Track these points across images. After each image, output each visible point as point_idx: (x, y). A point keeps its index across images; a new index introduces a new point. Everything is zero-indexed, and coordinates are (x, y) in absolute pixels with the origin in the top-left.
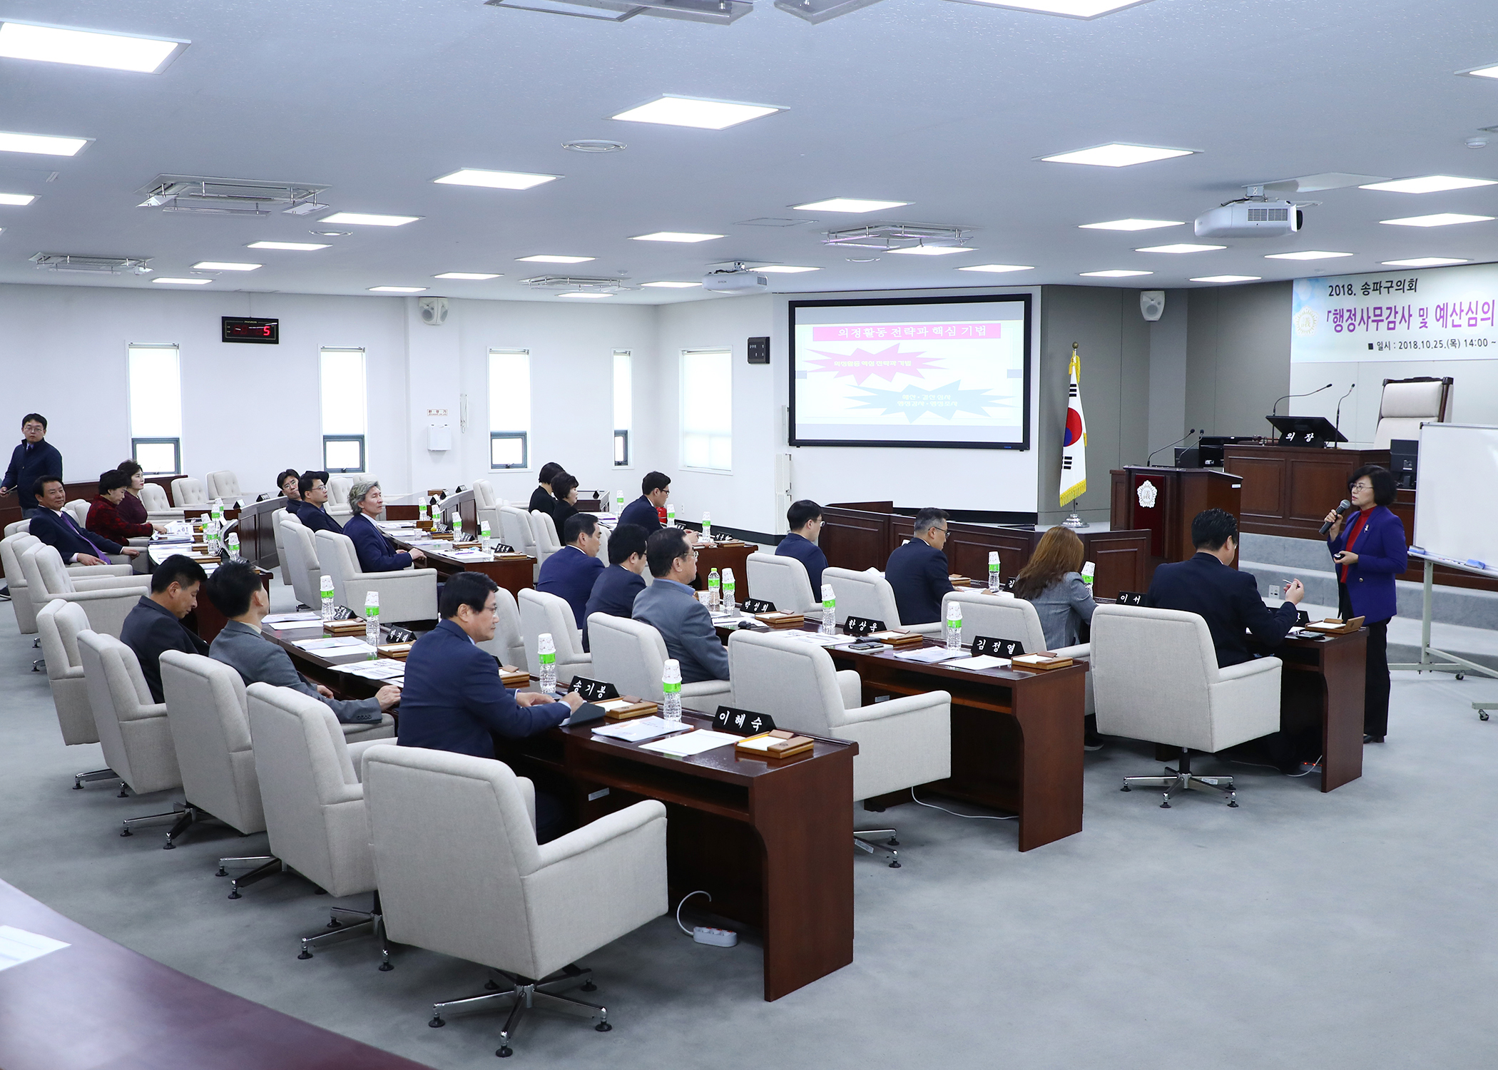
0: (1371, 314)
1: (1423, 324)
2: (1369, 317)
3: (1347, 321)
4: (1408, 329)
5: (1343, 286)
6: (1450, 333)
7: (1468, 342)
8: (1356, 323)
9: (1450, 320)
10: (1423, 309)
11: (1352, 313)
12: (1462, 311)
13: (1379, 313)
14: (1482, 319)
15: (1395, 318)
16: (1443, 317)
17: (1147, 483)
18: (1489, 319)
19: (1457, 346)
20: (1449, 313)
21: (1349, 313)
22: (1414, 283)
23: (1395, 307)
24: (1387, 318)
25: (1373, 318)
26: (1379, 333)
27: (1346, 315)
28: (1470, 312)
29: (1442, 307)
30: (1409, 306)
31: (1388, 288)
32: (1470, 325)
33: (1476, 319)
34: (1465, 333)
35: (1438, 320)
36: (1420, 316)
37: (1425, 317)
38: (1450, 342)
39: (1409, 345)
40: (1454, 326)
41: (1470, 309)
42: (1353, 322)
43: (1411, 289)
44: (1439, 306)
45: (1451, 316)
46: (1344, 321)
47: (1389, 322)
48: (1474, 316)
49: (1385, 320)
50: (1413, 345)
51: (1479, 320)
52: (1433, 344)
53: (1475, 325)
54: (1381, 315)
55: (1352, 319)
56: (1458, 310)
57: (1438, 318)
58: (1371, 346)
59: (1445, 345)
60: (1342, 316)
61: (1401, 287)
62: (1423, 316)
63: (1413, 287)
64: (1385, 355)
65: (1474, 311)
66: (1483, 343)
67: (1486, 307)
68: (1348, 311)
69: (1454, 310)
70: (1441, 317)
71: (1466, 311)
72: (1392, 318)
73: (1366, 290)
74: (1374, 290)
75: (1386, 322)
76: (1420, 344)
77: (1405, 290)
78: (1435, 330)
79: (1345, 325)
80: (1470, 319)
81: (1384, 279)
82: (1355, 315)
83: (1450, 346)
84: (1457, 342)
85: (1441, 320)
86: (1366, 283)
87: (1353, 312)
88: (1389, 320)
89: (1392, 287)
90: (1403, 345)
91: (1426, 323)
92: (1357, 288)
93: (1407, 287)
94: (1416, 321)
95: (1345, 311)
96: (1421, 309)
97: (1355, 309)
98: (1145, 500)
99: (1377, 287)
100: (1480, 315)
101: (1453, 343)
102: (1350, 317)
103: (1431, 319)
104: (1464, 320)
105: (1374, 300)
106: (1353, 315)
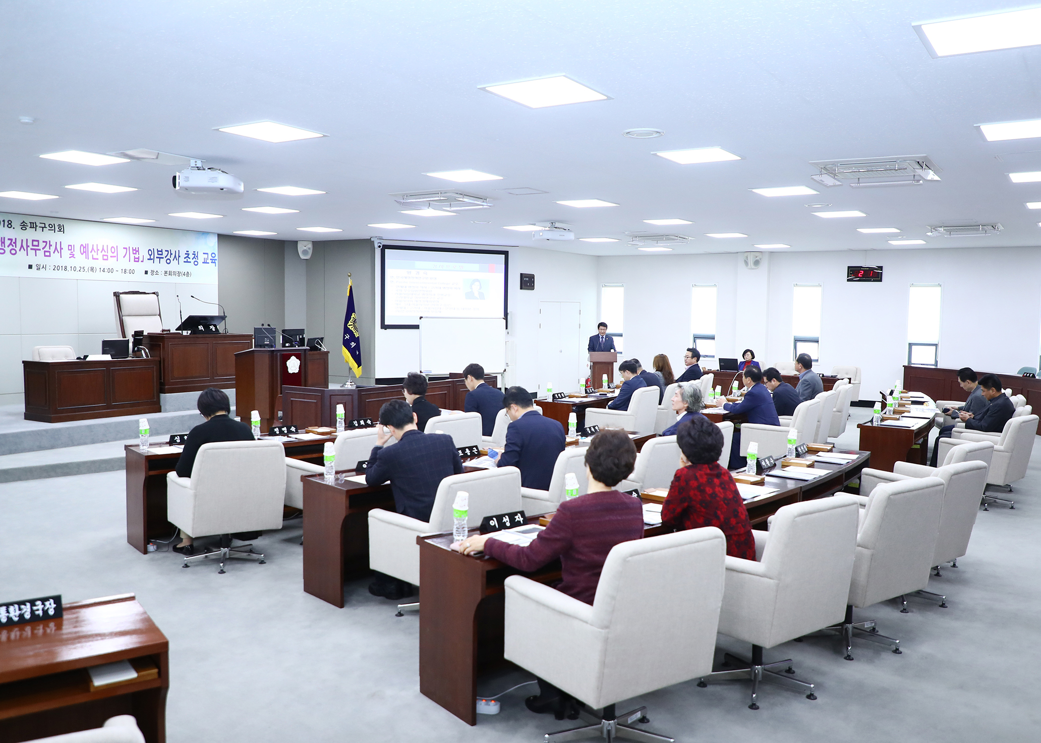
0: (30, 244)
1: (72, 256)
2: (28, 246)
3: (8, 246)
4: (61, 257)
5: (4, 221)
6: (90, 263)
7: (102, 269)
8: (18, 249)
9: (90, 255)
10: (71, 246)
11: (13, 242)
12: (98, 250)
13: (34, 242)
14: (111, 257)
15: (50, 249)
16: (85, 252)
17: (293, 358)
18: (115, 257)
19: (94, 271)
20: (90, 250)
21: (10, 241)
22: (62, 227)
23: (50, 241)
24: (43, 249)
25: (31, 247)
26: (39, 258)
27: (7, 242)
28: (103, 251)
29: (84, 246)
30: (61, 242)
31: (43, 228)
32: (104, 259)
33: (107, 256)
34: (100, 264)
35: (82, 254)
36: (69, 250)
37: (72, 251)
38: (90, 269)
39: (61, 268)
40: (93, 259)
41: (103, 249)
42: (14, 248)
43: (60, 231)
44: (82, 245)
45: (91, 252)
46: (6, 245)
47: (45, 252)
48: (106, 254)
49: (42, 249)
50: (64, 268)
51: (109, 257)
52: (78, 269)
53: (107, 260)
54: (38, 246)
55: (13, 246)
56: (95, 248)
57: (82, 252)
58: (30, 267)
59: (86, 270)
60: (4, 243)
61: (53, 228)
62: (71, 250)
63: (62, 230)
64: (42, 273)
65: (106, 251)
66: (111, 271)
67: (113, 249)
68: (9, 239)
69: (93, 249)
70: (84, 252)
71: (101, 250)
72: (47, 249)
73: (24, 226)
74: (31, 227)
75: (42, 251)
76: (68, 268)
77: (56, 231)
78: (80, 260)
79: (7, 250)
80: (103, 255)
81: (38, 221)
82: (15, 243)
83: (89, 271)
84: (95, 269)
85: (85, 254)
86: (24, 222)
87: (14, 241)
88: (45, 250)
89: (45, 227)
90: (57, 268)
91: (74, 255)
92: (16, 223)
93: (57, 229)
94: (66, 252)
95: (6, 239)
96: (69, 246)
97: (16, 239)
98: (292, 369)
99: (33, 226)
100: (110, 254)
101: (92, 269)
102: (11, 244)
103: (77, 253)
104: (100, 256)
105: (30, 235)
106: (14, 243)
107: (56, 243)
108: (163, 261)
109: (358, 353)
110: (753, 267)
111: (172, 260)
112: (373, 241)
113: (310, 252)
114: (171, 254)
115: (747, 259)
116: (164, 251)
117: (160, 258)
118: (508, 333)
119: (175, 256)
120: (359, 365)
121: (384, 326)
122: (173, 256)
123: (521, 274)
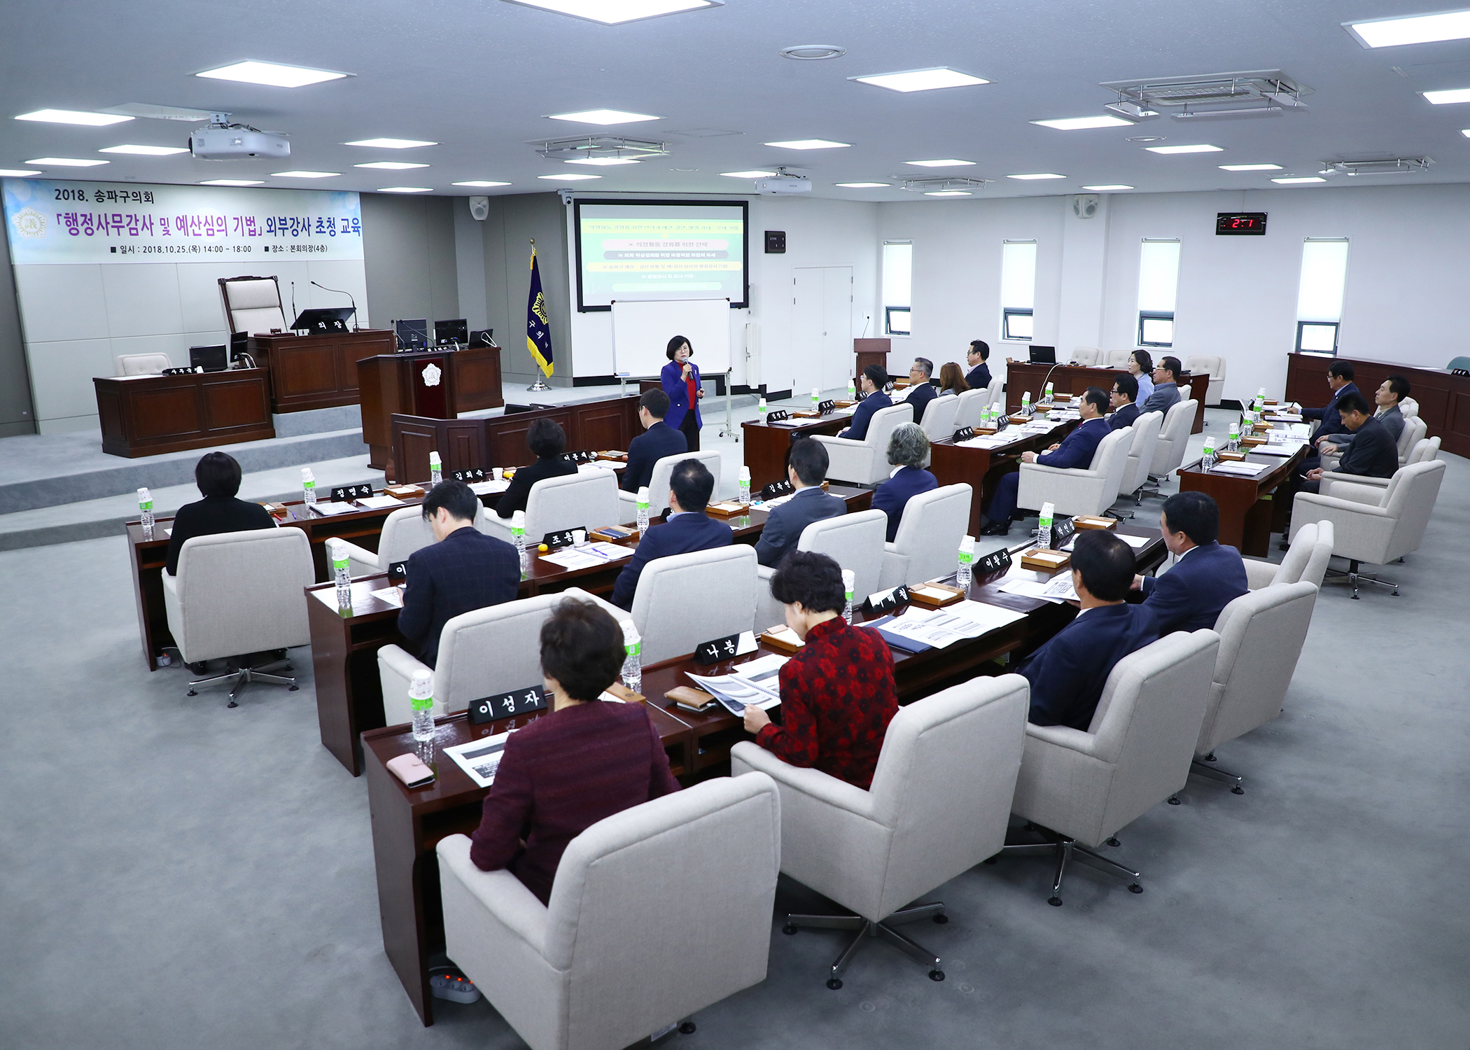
0: (110, 219)
1: (166, 232)
2: (107, 223)
3: (82, 225)
4: (152, 235)
5: (73, 191)
6: (190, 241)
7: (207, 248)
8: (94, 228)
9: (190, 230)
10: (164, 219)
11: (87, 219)
12: (200, 223)
13: (115, 217)
14: (218, 231)
15: (136, 225)
16: (184, 227)
17: (431, 366)
18: (223, 230)
19: (198, 251)
20: (189, 224)
21: (84, 218)
22: (150, 196)
23: (135, 215)
24: (128, 225)
25: (112, 224)
26: (125, 238)
27: (80, 220)
28: (207, 224)
29: (182, 218)
30: (150, 215)
31: (125, 197)
32: (208, 235)
33: (213, 230)
34: (205, 240)
35: (180, 229)
36: (162, 225)
37: (166, 226)
38: (191, 248)
39: (153, 249)
40: (195, 235)
41: (207, 221)
42: (90, 226)
43: (148, 201)
44: (178, 217)
45: (191, 226)
46: (79, 224)
47: (130, 229)
48: (211, 227)
49: (126, 226)
50: (157, 249)
51: (215, 231)
52: (176, 249)
53: (213, 235)
54: (121, 222)
55: (88, 224)
56: (196, 221)
57: (179, 227)
58: (113, 250)
59: (187, 250)
60: (76, 220)
61: (138, 198)
62: (164, 225)
63: (151, 199)
64: (129, 258)
65: (210, 223)
66: (219, 249)
67: (219, 221)
68: (82, 215)
69: (193, 222)
70: (181, 227)
71: (203, 222)
72: (133, 225)
73: (99, 197)
74: (109, 198)
75: (127, 229)
76: (163, 249)
77: (143, 201)
78: (177, 237)
79: (81, 229)
80: (208, 230)
81: (118, 189)
82: (91, 220)
83: (191, 251)
84: (198, 248)
85: (183, 229)
86: (99, 191)
87: (89, 217)
88: (130, 226)
89: (128, 197)
90: (148, 249)
91: (168, 231)
92: (90, 193)
93: (143, 198)
94: (158, 229)
95: (79, 216)
96: (161, 219)
97: (91, 214)
98: (431, 380)
99: (112, 196)
100: (216, 227)
101: (194, 249)
102: (85, 221)
103: (172, 228)
104: (203, 231)
105: (109, 207)
106: (89, 220)
107: (144, 216)
108: (288, 232)
109: (547, 345)
110: (1085, 215)
111: (300, 231)
112: (561, 195)
113: (486, 210)
114: (298, 223)
115: (1078, 205)
116: (288, 220)
117: (283, 229)
118: (749, 312)
119: (304, 226)
120: (549, 361)
121: (582, 309)
122: (301, 226)
123: (766, 232)
